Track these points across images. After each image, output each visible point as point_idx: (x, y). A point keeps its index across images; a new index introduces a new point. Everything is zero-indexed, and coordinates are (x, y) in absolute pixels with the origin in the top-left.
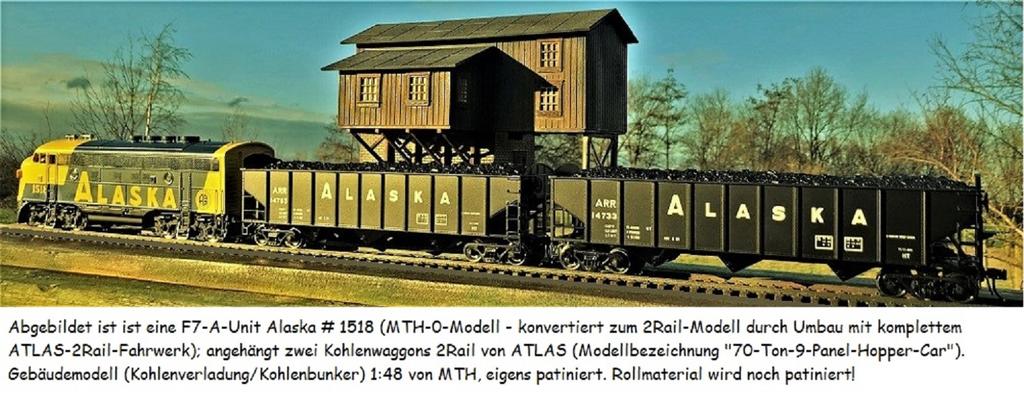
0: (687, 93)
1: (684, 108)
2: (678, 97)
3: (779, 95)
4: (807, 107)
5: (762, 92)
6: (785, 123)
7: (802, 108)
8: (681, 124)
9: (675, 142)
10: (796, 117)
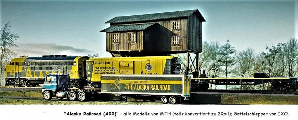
0: (235, 51)
1: (234, 58)
2: (231, 53)
3: (276, 51)
4: (288, 57)
5: (268, 50)
6: (278, 63)
7: (285, 57)
8: (232, 65)
9: (230, 73)
10: (283, 61)
